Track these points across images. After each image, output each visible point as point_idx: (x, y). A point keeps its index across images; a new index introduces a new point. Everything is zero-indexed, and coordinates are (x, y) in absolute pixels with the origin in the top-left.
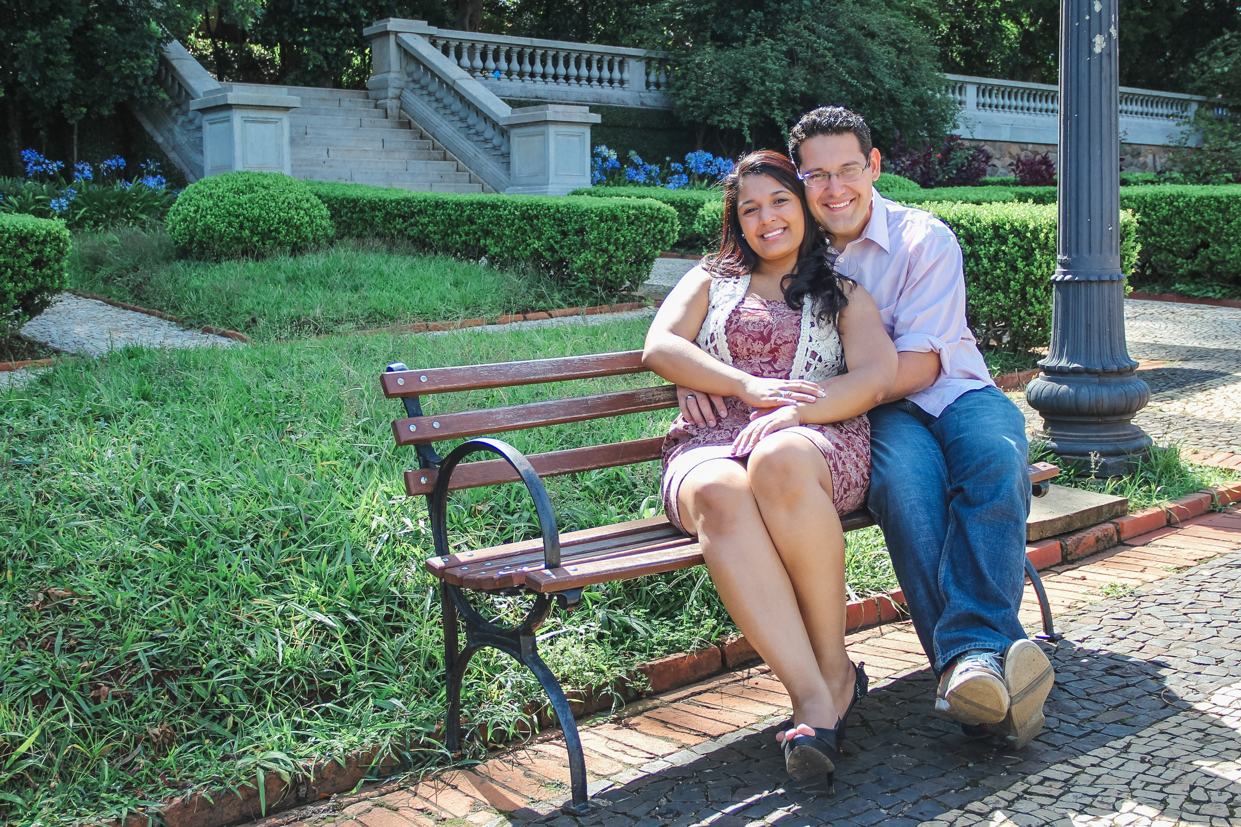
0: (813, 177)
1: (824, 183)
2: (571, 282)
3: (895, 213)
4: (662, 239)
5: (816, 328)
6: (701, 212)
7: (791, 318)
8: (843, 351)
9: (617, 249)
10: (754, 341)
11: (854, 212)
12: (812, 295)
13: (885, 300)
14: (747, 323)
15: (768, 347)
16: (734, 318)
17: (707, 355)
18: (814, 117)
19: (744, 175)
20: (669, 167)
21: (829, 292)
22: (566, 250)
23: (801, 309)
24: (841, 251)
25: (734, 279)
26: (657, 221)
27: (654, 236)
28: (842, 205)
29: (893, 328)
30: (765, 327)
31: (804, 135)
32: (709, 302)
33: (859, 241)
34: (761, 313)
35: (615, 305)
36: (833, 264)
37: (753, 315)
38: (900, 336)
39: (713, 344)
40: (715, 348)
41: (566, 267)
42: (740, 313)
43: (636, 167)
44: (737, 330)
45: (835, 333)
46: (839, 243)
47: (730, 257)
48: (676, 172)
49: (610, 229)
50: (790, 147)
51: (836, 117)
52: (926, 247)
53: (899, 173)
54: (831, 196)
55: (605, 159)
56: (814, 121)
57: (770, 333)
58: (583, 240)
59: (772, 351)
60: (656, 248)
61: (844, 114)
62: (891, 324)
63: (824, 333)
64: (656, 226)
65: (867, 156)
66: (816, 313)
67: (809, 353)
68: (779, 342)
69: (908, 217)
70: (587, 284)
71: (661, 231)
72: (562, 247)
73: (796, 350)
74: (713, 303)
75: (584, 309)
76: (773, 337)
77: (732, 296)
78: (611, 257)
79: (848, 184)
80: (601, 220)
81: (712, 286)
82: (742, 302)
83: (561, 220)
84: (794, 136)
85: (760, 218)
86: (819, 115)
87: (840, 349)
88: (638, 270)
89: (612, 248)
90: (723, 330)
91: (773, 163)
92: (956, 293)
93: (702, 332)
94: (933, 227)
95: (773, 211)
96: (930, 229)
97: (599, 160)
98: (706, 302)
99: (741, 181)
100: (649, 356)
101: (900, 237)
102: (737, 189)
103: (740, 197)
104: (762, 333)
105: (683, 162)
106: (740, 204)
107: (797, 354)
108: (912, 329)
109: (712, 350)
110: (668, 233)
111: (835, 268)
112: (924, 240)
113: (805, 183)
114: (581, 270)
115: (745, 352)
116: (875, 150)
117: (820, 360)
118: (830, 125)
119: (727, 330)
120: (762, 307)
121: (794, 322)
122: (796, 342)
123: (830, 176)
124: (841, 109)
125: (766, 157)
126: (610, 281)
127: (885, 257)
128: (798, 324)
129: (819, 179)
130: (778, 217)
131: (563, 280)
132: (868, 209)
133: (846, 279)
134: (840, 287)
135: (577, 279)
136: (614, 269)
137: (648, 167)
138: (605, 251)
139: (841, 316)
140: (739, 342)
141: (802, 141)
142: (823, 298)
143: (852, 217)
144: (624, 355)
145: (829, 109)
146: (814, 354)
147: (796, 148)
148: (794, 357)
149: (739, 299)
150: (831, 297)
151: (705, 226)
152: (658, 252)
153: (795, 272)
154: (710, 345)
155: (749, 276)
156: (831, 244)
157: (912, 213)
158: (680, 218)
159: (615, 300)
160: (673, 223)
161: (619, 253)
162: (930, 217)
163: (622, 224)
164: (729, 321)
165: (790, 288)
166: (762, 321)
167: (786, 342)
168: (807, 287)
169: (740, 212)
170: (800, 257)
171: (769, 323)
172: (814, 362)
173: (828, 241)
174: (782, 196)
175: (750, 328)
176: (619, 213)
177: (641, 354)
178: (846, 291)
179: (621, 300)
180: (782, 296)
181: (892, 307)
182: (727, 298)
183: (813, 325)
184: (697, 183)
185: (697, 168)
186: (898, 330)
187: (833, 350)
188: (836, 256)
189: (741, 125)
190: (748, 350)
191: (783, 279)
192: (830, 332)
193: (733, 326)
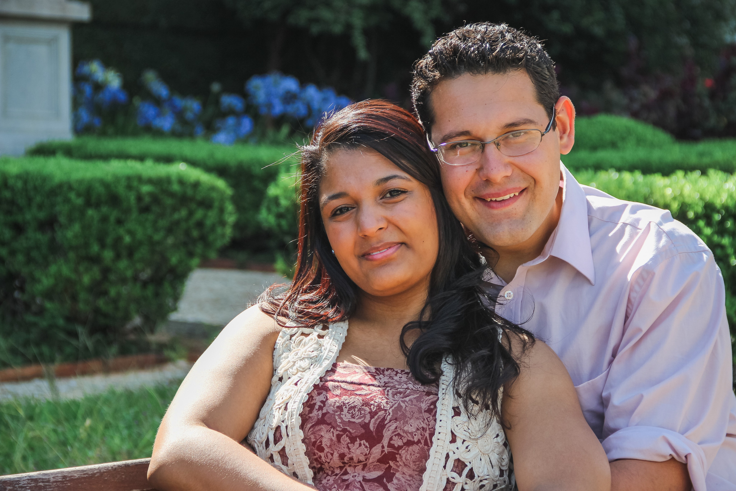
0: (453, 147)
1: (475, 158)
2: (30, 318)
3: (602, 210)
4: (203, 238)
5: (463, 417)
6: (273, 191)
7: (418, 399)
8: (511, 460)
9: (118, 257)
10: (353, 440)
11: (528, 210)
12: (455, 358)
13: (586, 367)
14: (340, 408)
15: (377, 451)
16: (318, 400)
17: (267, 466)
18: (455, 41)
19: (329, 148)
20: (217, 102)
21: (484, 352)
22: (20, 258)
23: (436, 382)
24: (508, 278)
25: (318, 330)
26: (193, 206)
27: (187, 233)
28: (507, 197)
29: (601, 417)
30: (373, 414)
31: (437, 74)
32: (274, 370)
33: (539, 261)
34: (365, 390)
35: (111, 361)
36: (493, 299)
37: (352, 393)
38: (613, 431)
39: (279, 447)
40: (282, 453)
41: (22, 289)
42: (327, 389)
43: (157, 102)
44: (321, 421)
45: (495, 427)
46: (504, 264)
47: (311, 289)
48: (231, 112)
49: (104, 219)
50: (415, 95)
51: (494, 42)
52: (658, 271)
53: (635, 115)
54: (488, 182)
55: (99, 87)
56: (455, 49)
57: (381, 426)
58: (53, 240)
59: (384, 459)
60: (191, 255)
61: (508, 36)
62: (599, 409)
63: (476, 425)
64: (191, 214)
65: (551, 111)
66: (461, 391)
67: (450, 464)
68: (398, 442)
69: (626, 217)
70: (61, 322)
71: (200, 224)
72: (13, 253)
73: (426, 457)
74: (280, 372)
75: (54, 368)
76: (387, 434)
77: (315, 360)
78: (106, 271)
79: (517, 161)
80: (88, 203)
81: (280, 341)
82: (333, 370)
83: (12, 202)
84: (422, 75)
85: (358, 224)
86: (464, 38)
87: (506, 456)
88: (157, 295)
89: (108, 255)
90: (296, 421)
91: (382, 126)
92: (714, 354)
93: (259, 425)
94: (670, 235)
95: (381, 212)
96: (664, 240)
97: (87, 89)
98: (267, 367)
99: (325, 157)
100: (160, 469)
101: (612, 253)
102: (318, 171)
103: (323, 186)
104: (366, 426)
105: (244, 94)
106: (324, 198)
107: (429, 464)
108: (635, 418)
109: (277, 458)
110: (213, 228)
111: (498, 310)
112: (655, 259)
113: (441, 159)
114: (49, 295)
115: (336, 460)
116: (565, 99)
117: (471, 475)
118: (482, 55)
119: (304, 418)
120: (367, 379)
121: (424, 406)
122: (428, 443)
123: (483, 146)
124: (503, 26)
125: (369, 116)
126: (106, 316)
127: (586, 289)
128: (432, 410)
129: (466, 150)
130: (389, 222)
131: (14, 313)
132: (553, 203)
133: (517, 329)
134: (505, 343)
135: (41, 312)
136: (113, 292)
137: (180, 102)
138: (95, 260)
139: (507, 395)
140: (325, 442)
141: (433, 83)
142: (474, 363)
143: (523, 218)
144: (115, 470)
145: (482, 28)
146: (460, 466)
147: (425, 95)
148: (423, 470)
149: (326, 364)
150: (490, 360)
151: (280, 216)
152: (195, 261)
153: (426, 317)
154: (274, 449)
155: (344, 326)
156: (490, 264)
157: (634, 211)
158: (236, 200)
159: (114, 349)
160: (222, 210)
161: (123, 264)
162: (664, 219)
163: (128, 211)
164: (309, 404)
165: (417, 346)
166: (366, 404)
167: (409, 443)
168: (447, 344)
169: (326, 213)
170: (433, 290)
171: (379, 407)
172: (460, 480)
173: (483, 259)
174: (396, 184)
175: (346, 417)
176: (121, 190)
177: (146, 465)
178: (516, 350)
179: (124, 351)
180: (402, 359)
181: (599, 379)
182: (305, 364)
183: (457, 412)
184: (270, 132)
185: (270, 106)
186: (610, 422)
187: (495, 458)
188: (499, 288)
189: (349, 27)
190: (342, 456)
191: (405, 329)
192: (488, 425)
193: (316, 414)
